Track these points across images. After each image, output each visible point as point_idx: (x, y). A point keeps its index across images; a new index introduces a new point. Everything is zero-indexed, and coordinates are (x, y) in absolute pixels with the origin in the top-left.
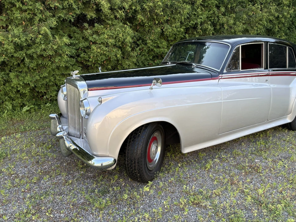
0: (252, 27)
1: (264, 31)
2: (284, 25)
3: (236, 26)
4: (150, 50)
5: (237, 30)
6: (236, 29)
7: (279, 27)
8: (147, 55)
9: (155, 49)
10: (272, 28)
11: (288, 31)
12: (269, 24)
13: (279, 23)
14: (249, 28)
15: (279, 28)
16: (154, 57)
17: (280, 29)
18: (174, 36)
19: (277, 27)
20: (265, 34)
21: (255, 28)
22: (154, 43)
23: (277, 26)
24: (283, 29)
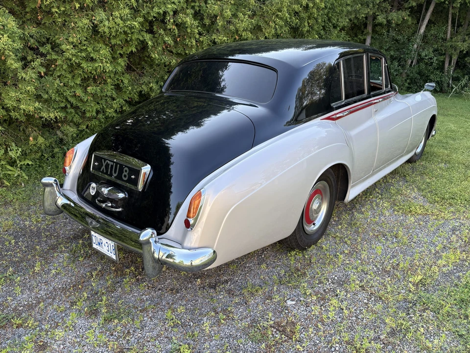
0: (266, 22)
1: (287, 31)
2: (317, 21)
3: (237, 21)
4: (72, 64)
5: (239, 27)
6: (238, 25)
7: (310, 24)
8: (70, 76)
9: (84, 65)
10: (300, 26)
11: (322, 32)
12: (294, 19)
13: (309, 18)
14: (261, 24)
15: (309, 26)
16: (84, 80)
17: (311, 27)
18: (123, 36)
19: (306, 24)
20: (288, 36)
21: (271, 24)
22: (81, 51)
23: (306, 22)
24: (316, 27)
